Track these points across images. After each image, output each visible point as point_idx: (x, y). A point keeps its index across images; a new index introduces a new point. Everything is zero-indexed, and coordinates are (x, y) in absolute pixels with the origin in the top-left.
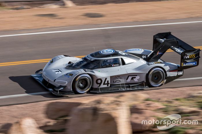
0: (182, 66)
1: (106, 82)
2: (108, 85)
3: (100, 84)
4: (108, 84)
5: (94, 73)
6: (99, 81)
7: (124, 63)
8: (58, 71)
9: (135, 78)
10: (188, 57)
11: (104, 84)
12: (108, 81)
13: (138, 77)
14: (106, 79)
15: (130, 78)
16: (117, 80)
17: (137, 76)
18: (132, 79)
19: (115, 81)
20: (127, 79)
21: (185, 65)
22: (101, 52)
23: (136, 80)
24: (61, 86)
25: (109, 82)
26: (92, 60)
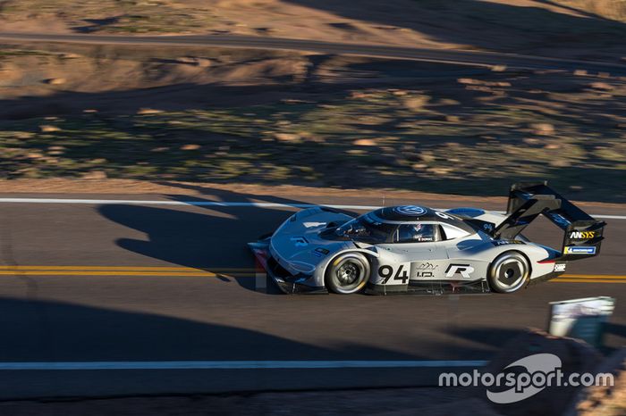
0: (565, 253)
1: (401, 275)
2: (404, 282)
3: (388, 277)
4: (404, 278)
5: (376, 252)
6: (386, 271)
7: (444, 237)
8: (302, 241)
9: (465, 269)
10: (580, 237)
11: (397, 278)
12: (405, 273)
13: (470, 270)
14: (401, 267)
15: (454, 269)
16: (425, 271)
17: (468, 265)
18: (458, 271)
19: (420, 274)
20: (447, 272)
21: (570, 252)
22: (398, 209)
23: (465, 275)
24: (301, 275)
25: (408, 275)
26: (377, 224)
